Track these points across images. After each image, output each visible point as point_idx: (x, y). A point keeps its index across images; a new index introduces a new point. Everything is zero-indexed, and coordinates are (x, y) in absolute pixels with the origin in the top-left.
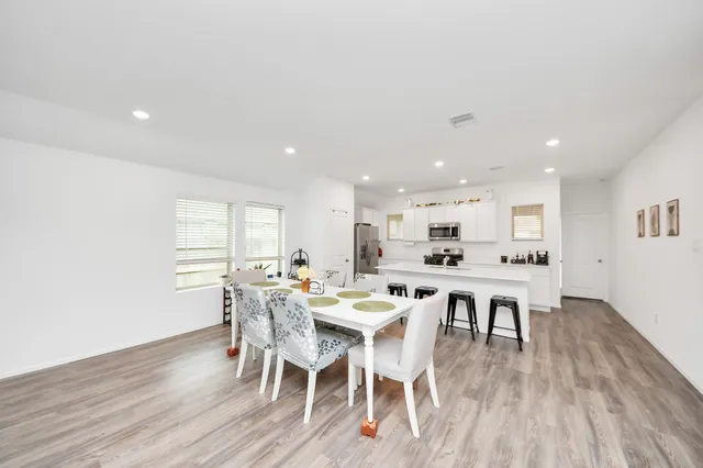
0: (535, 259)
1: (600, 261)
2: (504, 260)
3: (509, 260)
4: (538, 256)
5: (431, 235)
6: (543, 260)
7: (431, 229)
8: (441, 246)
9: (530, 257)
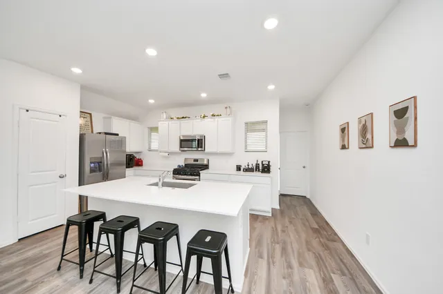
0: (261, 168)
1: (304, 167)
2: (239, 168)
3: (242, 169)
4: (263, 165)
5: (181, 147)
6: (266, 169)
7: (181, 141)
8: (192, 156)
9: (257, 166)
